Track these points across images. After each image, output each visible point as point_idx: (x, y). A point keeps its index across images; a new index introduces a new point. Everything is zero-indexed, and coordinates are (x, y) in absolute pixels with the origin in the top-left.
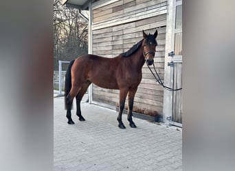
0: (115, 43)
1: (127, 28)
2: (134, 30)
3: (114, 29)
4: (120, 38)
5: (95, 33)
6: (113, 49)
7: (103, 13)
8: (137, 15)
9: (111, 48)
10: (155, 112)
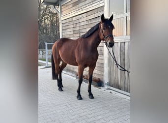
0: (75, 29)
1: (81, 18)
2: (85, 19)
3: (74, 19)
4: (78, 25)
5: (63, 22)
6: (74, 34)
7: (67, 8)
8: (87, 8)
9: (72, 32)
10: (99, 79)
